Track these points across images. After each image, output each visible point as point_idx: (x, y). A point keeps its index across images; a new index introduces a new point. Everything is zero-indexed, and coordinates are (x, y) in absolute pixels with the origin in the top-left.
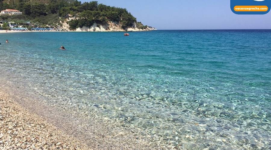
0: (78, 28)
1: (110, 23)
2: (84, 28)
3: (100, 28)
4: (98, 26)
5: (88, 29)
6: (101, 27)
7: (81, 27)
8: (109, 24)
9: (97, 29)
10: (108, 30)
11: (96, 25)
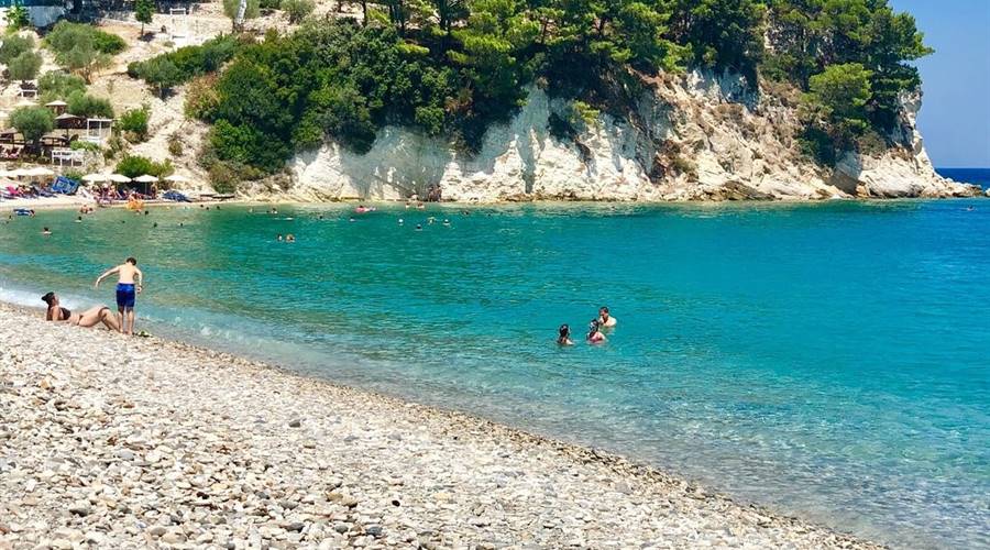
0: (312, 147)
1: (681, 95)
2: (395, 147)
3: (585, 155)
4: (562, 129)
5: (453, 169)
6: (600, 135)
7: (357, 139)
8: (670, 106)
9: (558, 168)
10: (677, 190)
11: (544, 116)
